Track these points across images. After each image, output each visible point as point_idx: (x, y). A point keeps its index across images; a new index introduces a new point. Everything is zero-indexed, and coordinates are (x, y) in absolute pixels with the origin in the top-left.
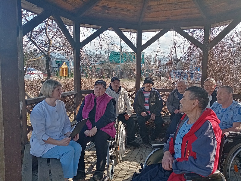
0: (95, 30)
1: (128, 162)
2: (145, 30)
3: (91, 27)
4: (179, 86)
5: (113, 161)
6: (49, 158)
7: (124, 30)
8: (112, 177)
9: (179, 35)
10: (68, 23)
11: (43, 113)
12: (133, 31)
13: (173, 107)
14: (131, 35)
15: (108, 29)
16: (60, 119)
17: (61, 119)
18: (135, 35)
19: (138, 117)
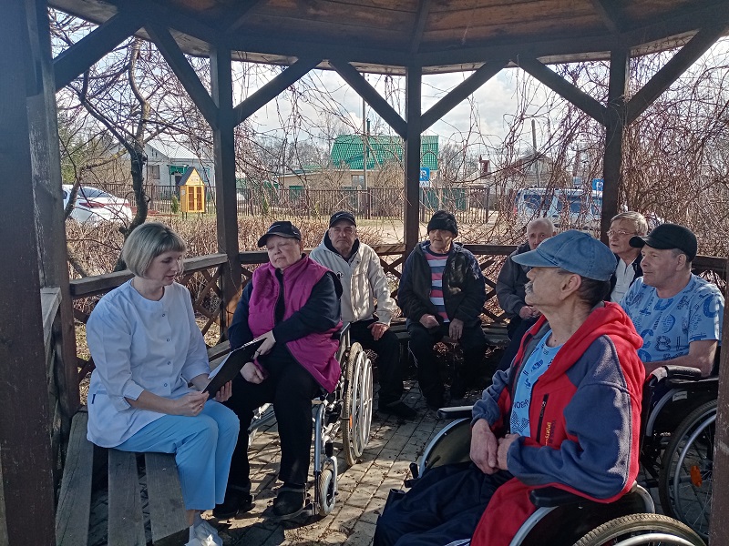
0: (279, 70)
1: (379, 462)
2: (432, 69)
3: (264, 61)
4: (533, 236)
5: (334, 458)
6: (143, 451)
7: (367, 69)
8: (332, 505)
9: (536, 82)
10: (196, 48)
11: (126, 319)
12: (394, 71)
13: (515, 299)
14: (390, 83)
15: (319, 65)
16: (176, 338)
17: (180, 339)
18: (400, 82)
19: (412, 329)
